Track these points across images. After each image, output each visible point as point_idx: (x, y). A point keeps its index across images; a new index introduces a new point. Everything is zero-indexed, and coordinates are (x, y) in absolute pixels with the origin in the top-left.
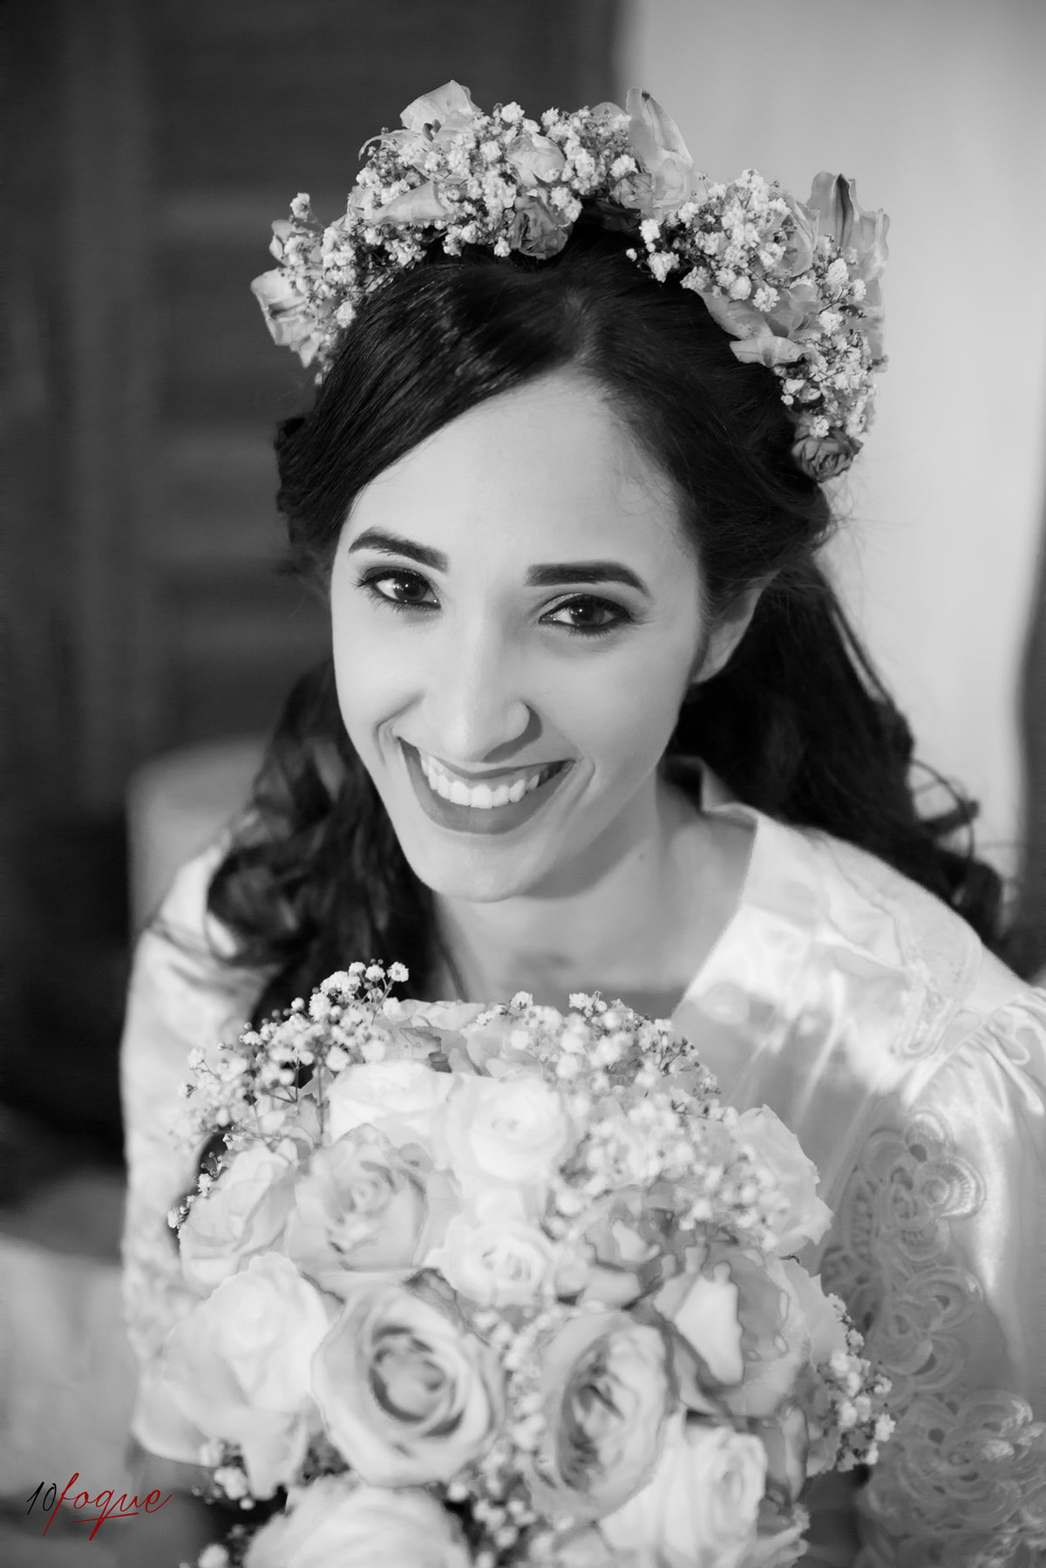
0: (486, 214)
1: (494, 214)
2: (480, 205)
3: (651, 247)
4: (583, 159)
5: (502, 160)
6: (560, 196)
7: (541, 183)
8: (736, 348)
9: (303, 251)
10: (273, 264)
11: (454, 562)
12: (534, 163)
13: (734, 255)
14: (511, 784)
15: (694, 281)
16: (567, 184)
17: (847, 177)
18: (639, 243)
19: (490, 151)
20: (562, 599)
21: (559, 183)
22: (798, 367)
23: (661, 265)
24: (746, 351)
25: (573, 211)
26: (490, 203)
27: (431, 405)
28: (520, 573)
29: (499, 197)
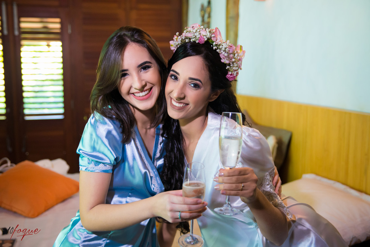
0: (196, 37)
1: (197, 38)
2: (196, 36)
3: (214, 46)
4: (208, 34)
5: (199, 32)
6: (205, 37)
7: (203, 35)
8: (221, 60)
9: (177, 39)
10: (173, 40)
11: (180, 75)
12: (203, 33)
13: (223, 49)
14: (181, 104)
15: (218, 51)
16: (206, 36)
17: (242, 45)
18: (213, 45)
19: (198, 31)
20: (193, 83)
21: (205, 36)
22: (229, 65)
23: (214, 48)
24: (223, 61)
25: (206, 39)
26: (197, 36)
27: (183, 55)
28: (188, 78)
29: (198, 36)
